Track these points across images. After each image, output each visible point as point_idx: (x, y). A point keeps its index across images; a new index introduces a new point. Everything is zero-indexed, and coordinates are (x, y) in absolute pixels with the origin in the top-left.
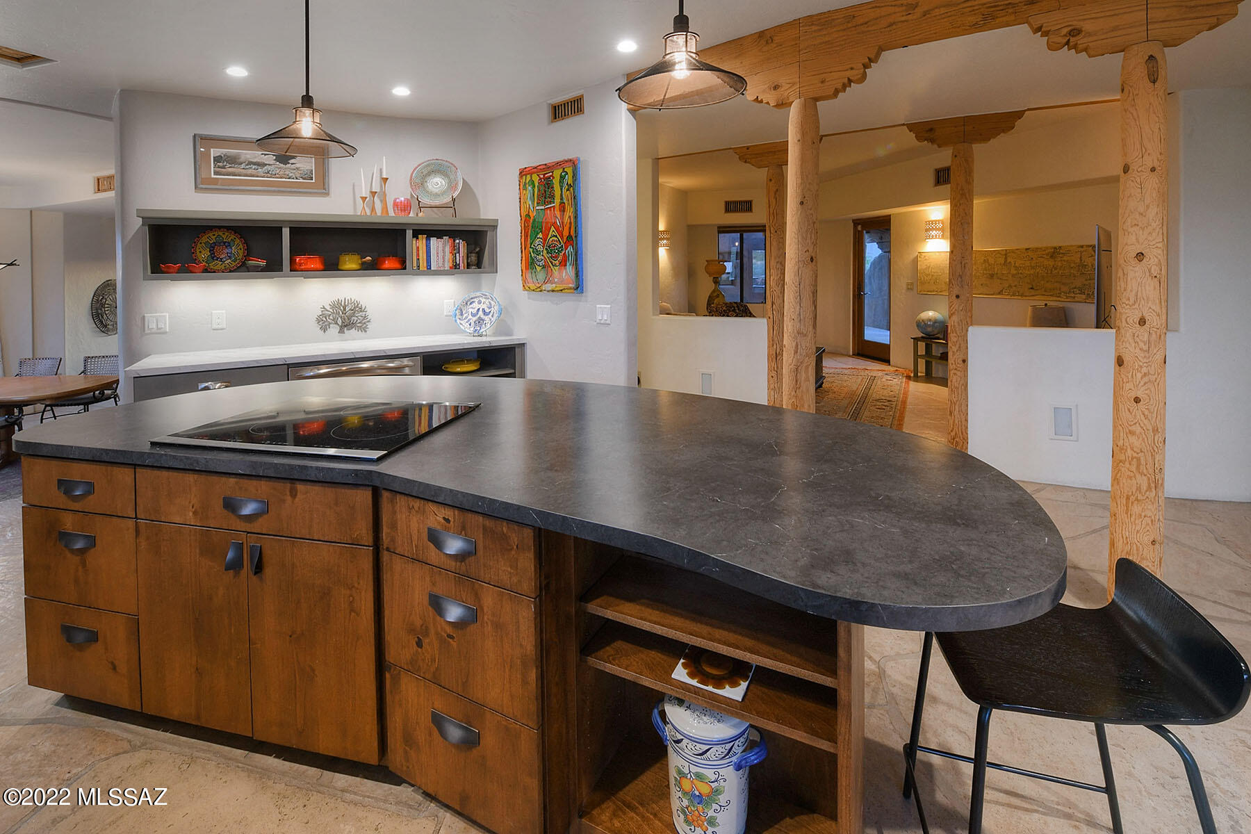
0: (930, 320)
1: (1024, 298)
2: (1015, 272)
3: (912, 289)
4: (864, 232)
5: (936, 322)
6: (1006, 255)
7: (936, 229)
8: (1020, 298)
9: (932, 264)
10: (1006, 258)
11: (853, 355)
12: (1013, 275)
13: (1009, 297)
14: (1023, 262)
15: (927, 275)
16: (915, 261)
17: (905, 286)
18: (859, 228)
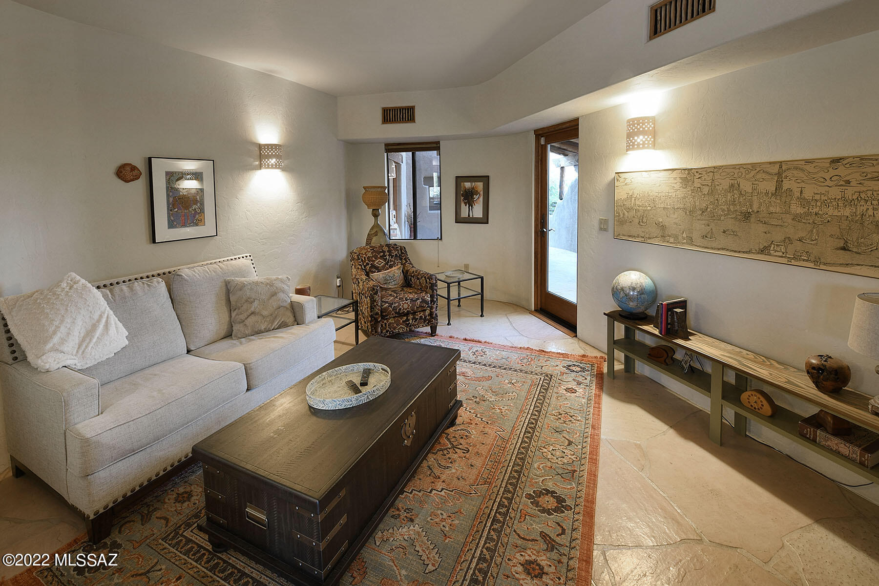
0: (634, 289)
1: (822, 267)
2: (800, 210)
3: (605, 230)
4: (549, 146)
5: (642, 292)
6: (779, 174)
7: (644, 133)
8: (812, 265)
9: (636, 192)
10: (779, 183)
11: (535, 310)
12: (797, 218)
13: (784, 260)
14: (823, 190)
15: (629, 210)
16: (612, 186)
17: (596, 224)
18: (543, 141)
